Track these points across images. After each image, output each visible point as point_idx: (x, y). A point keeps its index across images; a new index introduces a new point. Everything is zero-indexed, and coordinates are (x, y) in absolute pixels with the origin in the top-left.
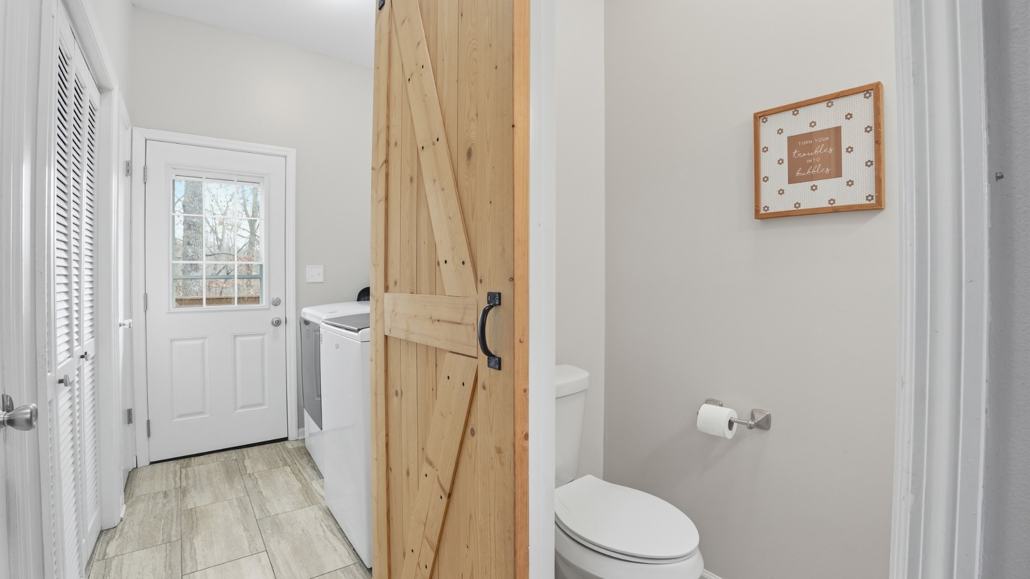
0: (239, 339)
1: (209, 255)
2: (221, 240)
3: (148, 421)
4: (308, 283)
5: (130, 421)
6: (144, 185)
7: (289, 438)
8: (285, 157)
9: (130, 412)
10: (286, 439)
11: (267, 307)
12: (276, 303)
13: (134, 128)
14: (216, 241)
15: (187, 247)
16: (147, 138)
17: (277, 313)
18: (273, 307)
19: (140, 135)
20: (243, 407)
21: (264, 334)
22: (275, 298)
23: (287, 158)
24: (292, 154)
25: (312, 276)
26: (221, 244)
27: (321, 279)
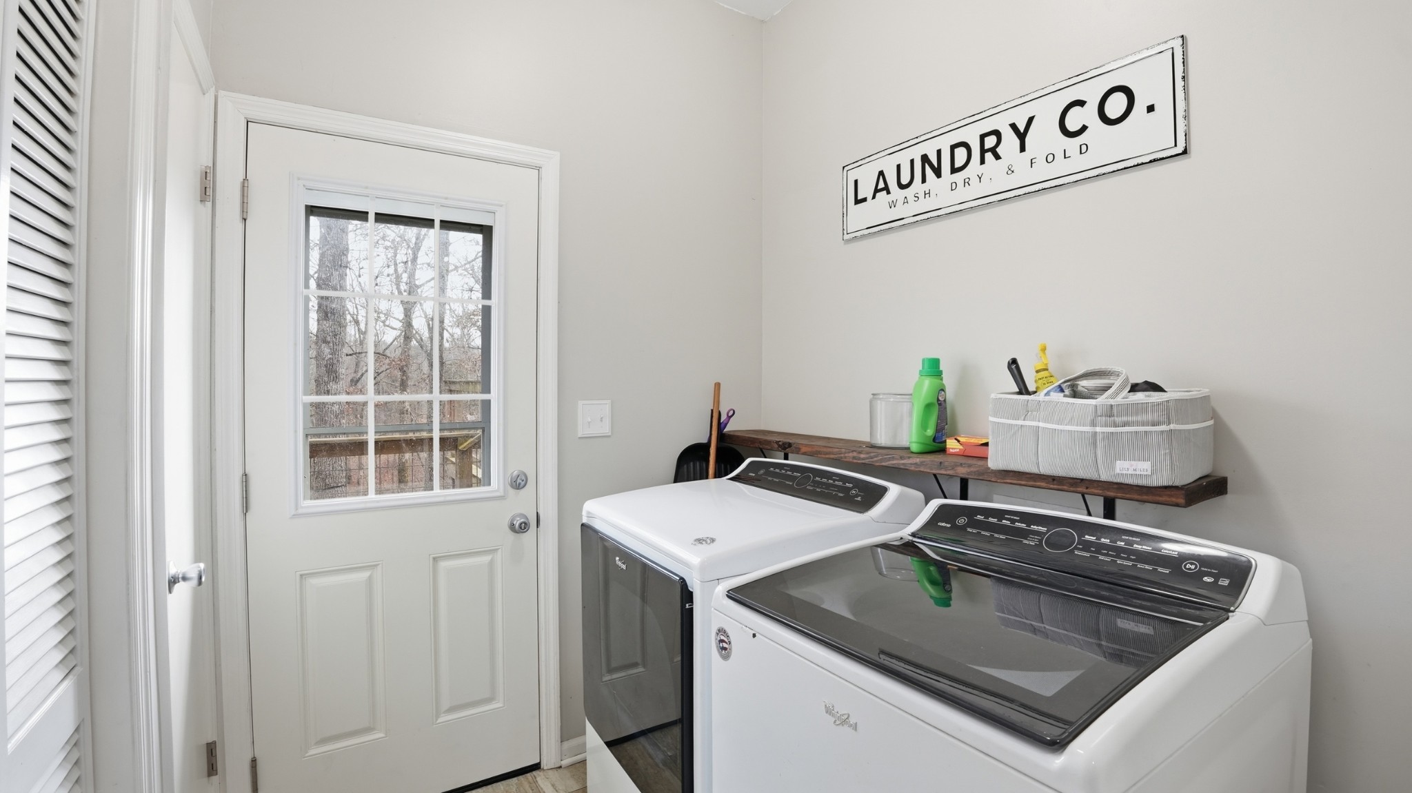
0: (443, 564)
1: (351, 355)
2: (365, 333)
3: (254, 762)
4: (580, 438)
5: (212, 769)
6: (241, 226)
7: (544, 765)
8: (539, 169)
9: (211, 750)
10: (536, 767)
11: (501, 493)
12: (518, 483)
13: (222, 93)
14: (357, 333)
15: (323, 345)
16: (251, 116)
17: (521, 504)
18: (512, 491)
19: (234, 108)
20: (451, 710)
21: (493, 551)
22: (515, 473)
23: (543, 171)
24: (551, 163)
25: (589, 423)
26: (364, 338)
27: (605, 429)
